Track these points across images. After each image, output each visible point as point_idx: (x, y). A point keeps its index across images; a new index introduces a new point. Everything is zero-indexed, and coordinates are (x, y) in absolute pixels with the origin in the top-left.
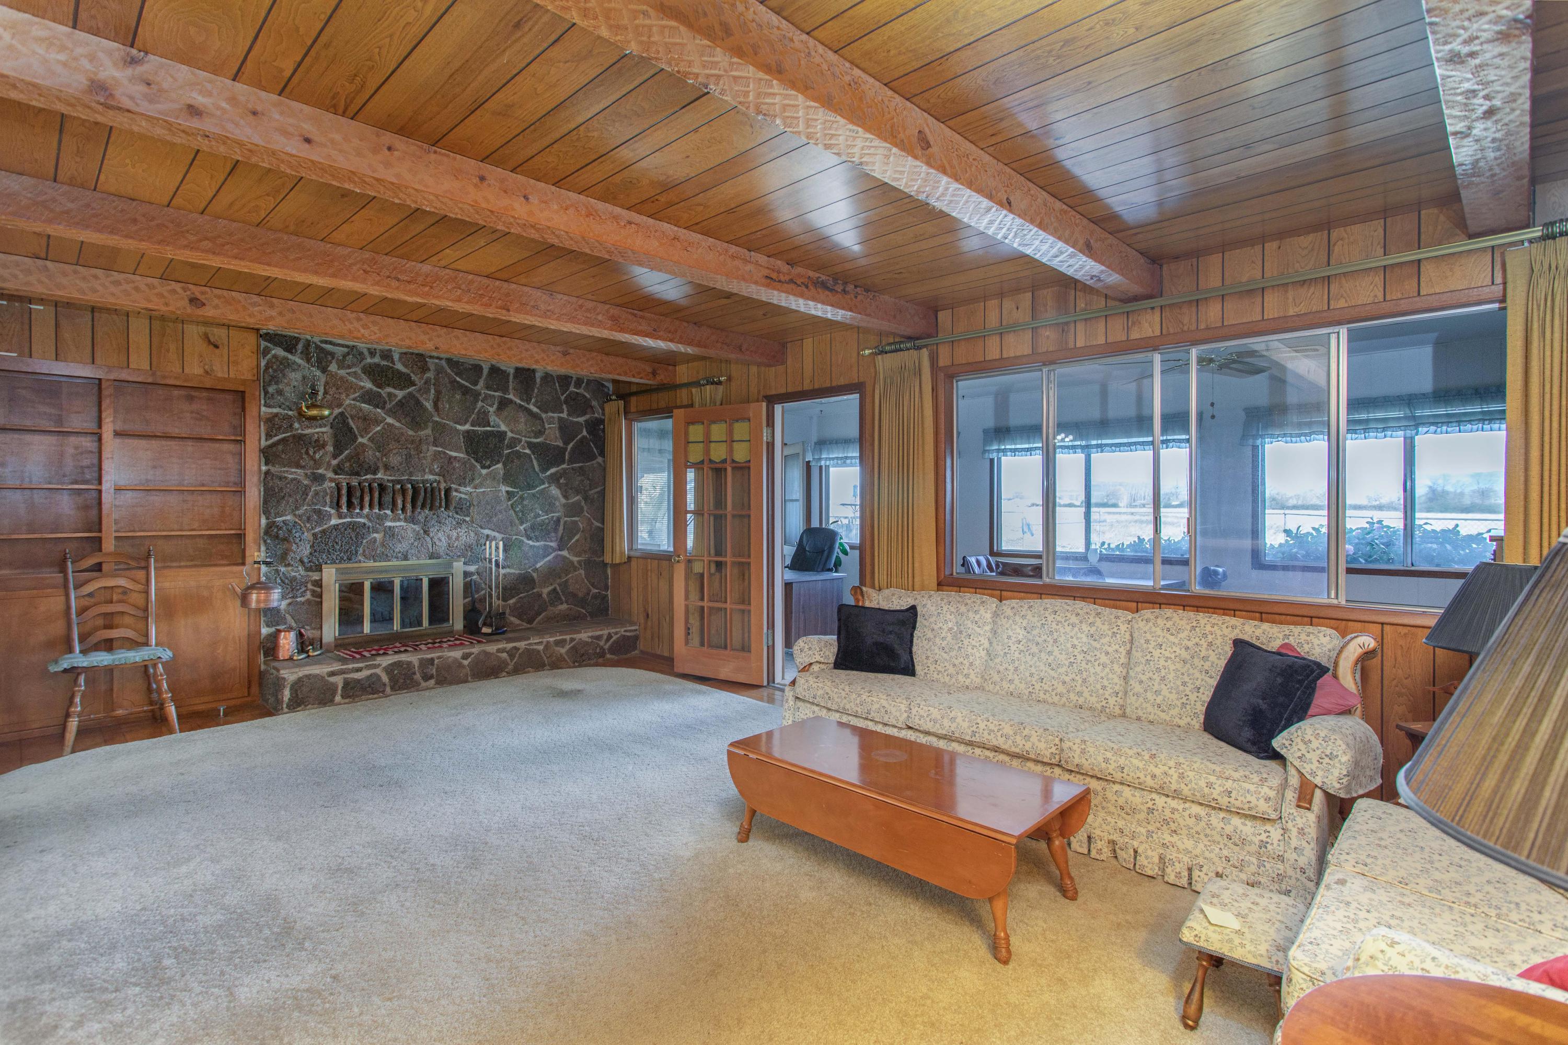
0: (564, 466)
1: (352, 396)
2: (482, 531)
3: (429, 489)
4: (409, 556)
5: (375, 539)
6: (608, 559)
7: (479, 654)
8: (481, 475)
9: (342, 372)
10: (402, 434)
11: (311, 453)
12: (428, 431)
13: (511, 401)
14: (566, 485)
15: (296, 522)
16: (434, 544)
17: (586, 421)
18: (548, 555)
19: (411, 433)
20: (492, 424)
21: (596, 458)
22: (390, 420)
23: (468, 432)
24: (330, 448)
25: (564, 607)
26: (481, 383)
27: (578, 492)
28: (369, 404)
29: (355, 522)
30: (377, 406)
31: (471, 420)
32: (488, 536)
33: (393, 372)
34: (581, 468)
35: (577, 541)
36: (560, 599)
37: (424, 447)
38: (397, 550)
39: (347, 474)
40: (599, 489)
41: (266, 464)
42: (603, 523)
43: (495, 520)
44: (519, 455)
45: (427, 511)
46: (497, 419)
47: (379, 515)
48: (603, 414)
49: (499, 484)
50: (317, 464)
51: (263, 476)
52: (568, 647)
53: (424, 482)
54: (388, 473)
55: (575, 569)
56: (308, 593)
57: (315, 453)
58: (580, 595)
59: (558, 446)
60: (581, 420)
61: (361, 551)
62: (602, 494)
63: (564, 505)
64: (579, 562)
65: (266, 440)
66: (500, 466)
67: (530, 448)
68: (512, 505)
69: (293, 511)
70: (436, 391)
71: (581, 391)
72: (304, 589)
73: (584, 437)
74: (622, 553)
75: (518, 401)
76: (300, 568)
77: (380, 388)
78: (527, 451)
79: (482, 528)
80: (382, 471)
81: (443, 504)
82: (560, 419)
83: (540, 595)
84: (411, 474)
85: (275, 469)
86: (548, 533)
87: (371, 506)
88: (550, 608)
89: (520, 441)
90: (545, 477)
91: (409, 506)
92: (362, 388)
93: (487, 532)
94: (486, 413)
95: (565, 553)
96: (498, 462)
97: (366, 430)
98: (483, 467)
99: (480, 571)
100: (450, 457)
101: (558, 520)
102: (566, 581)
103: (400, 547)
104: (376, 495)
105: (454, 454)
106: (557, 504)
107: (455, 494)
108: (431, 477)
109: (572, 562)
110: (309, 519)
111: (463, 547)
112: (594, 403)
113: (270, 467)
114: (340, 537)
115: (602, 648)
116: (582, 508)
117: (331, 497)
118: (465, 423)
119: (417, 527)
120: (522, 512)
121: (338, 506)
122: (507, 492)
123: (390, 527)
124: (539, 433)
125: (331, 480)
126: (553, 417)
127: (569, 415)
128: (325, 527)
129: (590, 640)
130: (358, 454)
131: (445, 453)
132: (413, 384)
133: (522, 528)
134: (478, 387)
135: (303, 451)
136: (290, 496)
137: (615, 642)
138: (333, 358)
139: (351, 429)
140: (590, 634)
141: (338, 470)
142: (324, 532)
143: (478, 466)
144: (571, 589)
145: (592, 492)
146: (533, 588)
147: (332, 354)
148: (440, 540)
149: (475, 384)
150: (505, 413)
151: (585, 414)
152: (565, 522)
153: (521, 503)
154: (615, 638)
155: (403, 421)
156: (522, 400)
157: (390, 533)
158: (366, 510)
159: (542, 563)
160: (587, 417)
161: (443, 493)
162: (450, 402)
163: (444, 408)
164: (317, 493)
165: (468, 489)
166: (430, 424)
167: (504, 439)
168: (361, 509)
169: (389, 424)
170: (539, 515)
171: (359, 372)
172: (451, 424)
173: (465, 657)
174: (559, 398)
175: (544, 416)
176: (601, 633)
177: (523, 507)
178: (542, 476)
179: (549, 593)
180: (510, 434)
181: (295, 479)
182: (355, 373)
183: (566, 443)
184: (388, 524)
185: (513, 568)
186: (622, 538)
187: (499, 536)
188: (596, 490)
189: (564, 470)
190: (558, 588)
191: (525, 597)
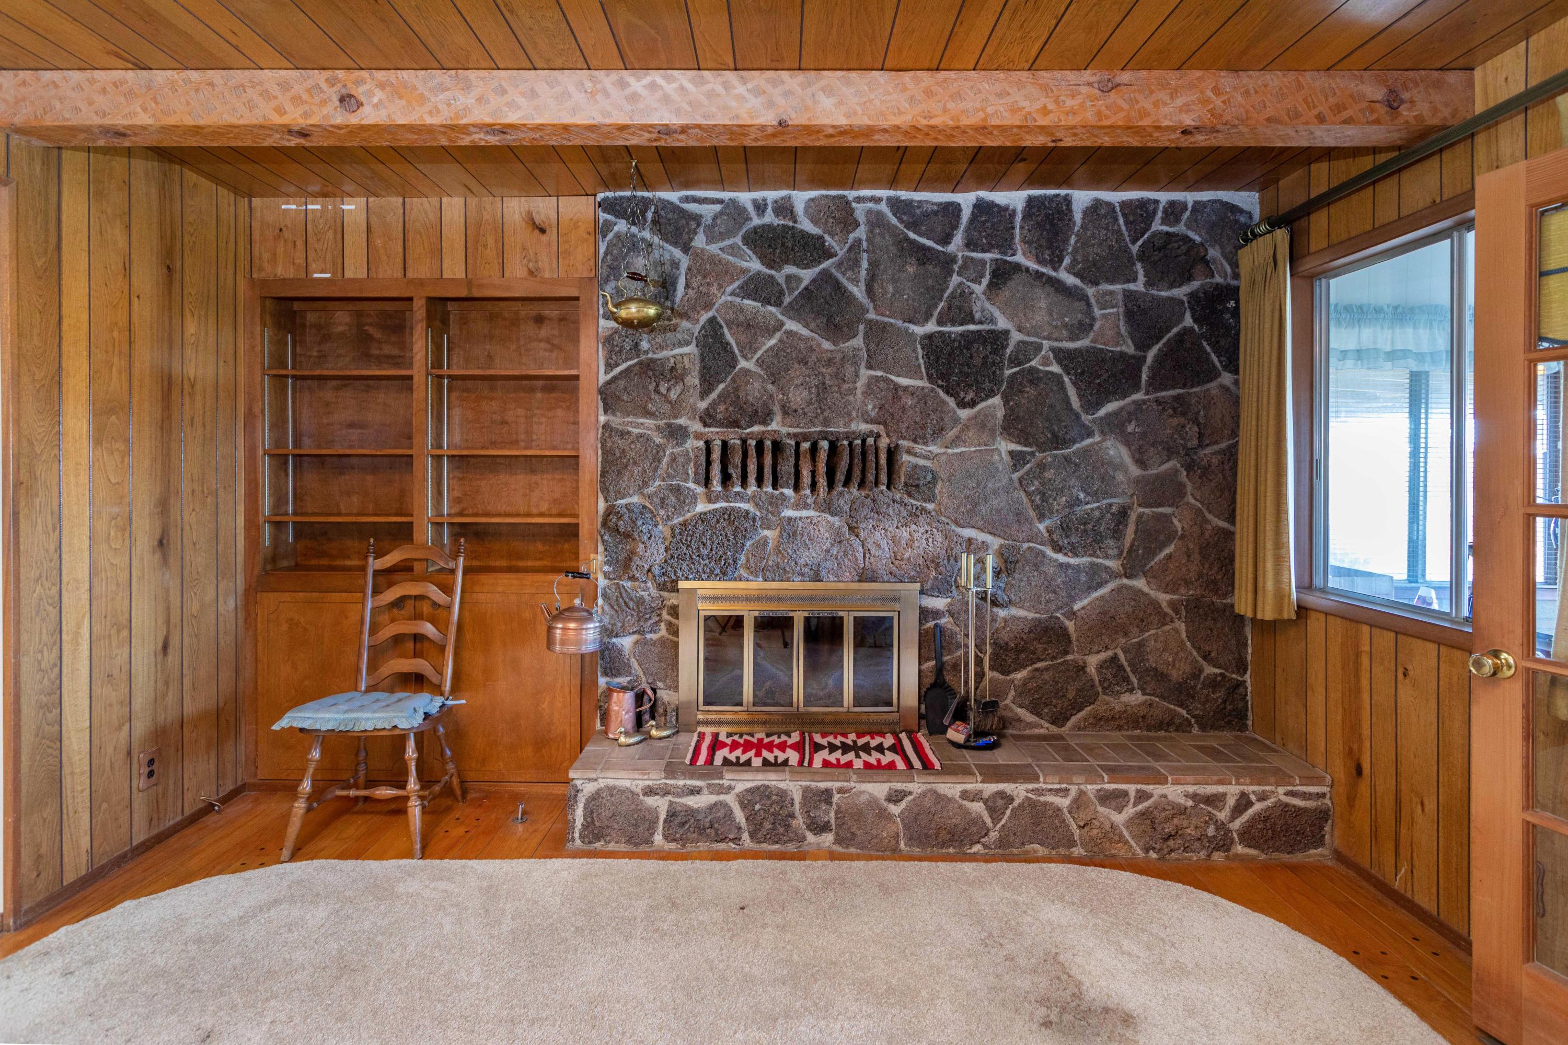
0: (1138, 396)
1: (730, 289)
2: (959, 530)
3: (858, 450)
4: (823, 574)
5: (765, 541)
6: (1243, 605)
7: (923, 795)
8: (956, 420)
9: (714, 248)
10: (811, 349)
11: (663, 389)
12: (858, 342)
13: (1017, 267)
14: (1143, 435)
15: (644, 507)
16: (866, 552)
17: (1192, 295)
18: (1100, 585)
19: (827, 345)
20: (977, 316)
21: (1218, 375)
22: (792, 325)
23: (930, 337)
24: (693, 380)
25: (1135, 698)
26: (958, 239)
27: (1170, 452)
28: (755, 300)
29: (733, 509)
30: (767, 301)
31: (936, 313)
32: (970, 541)
33: (793, 237)
34: (1177, 398)
35: (1170, 557)
36: (1127, 680)
37: (849, 370)
38: (801, 561)
39: (721, 425)
40: (1223, 445)
41: (606, 412)
42: (1232, 519)
43: (984, 509)
44: (1034, 377)
45: (854, 491)
46: (987, 305)
47: (772, 496)
48: (1236, 276)
49: (994, 439)
50: (676, 407)
51: (600, 431)
52: (1130, 811)
53: (848, 436)
54: (788, 421)
55: (1163, 619)
56: (663, 626)
57: (669, 390)
58: (1175, 675)
59: (1122, 355)
60: (1181, 292)
61: (742, 559)
62: (1231, 455)
63: (1138, 481)
64: (1171, 604)
65: (606, 373)
66: (996, 400)
67: (1060, 362)
68: (1020, 480)
69: (640, 488)
70: (870, 263)
71: (1180, 228)
72: (655, 619)
73: (1187, 331)
74: (1281, 596)
75: (1033, 265)
76: (650, 584)
77: (772, 268)
78: (1055, 368)
79: (957, 524)
80: (778, 417)
81: (884, 477)
82: (1128, 295)
83: (1081, 669)
84: (826, 422)
85: (617, 421)
86: (1098, 539)
87: (760, 481)
88: (1102, 697)
89: (1039, 348)
90: (1094, 421)
91: (822, 482)
92: (745, 271)
93: (968, 533)
94: (964, 295)
95: (1140, 583)
96: (991, 394)
97: (749, 348)
98: (962, 404)
99: (955, 609)
100: (897, 387)
101: (1123, 513)
102: (1140, 645)
103: (809, 556)
104: (768, 460)
105: (904, 381)
106: (1120, 477)
107: (905, 458)
108: (864, 427)
109: (1155, 604)
110: (663, 501)
111: (921, 561)
112: (1213, 253)
113: (611, 418)
114: (708, 534)
115: (1220, 826)
116: (1182, 486)
117: (697, 466)
118: (926, 320)
119: (836, 521)
120: (1043, 494)
121: (707, 482)
122: (1011, 453)
123: (789, 519)
124: (1084, 328)
125: (698, 436)
126: (1111, 293)
127: (1149, 284)
128: (688, 515)
129: (1190, 803)
130: (737, 389)
131: (887, 380)
132: (829, 254)
133: (1041, 527)
134: (951, 248)
135: (652, 387)
136: (635, 463)
137: (1259, 818)
138: (699, 225)
139: (726, 346)
140: (1191, 789)
141: (707, 418)
142: (684, 524)
143: (951, 402)
144: (1152, 661)
145: (1208, 450)
146: (1066, 653)
147: (697, 218)
148: (879, 546)
149: (946, 239)
150: (1006, 293)
151: (1190, 279)
152: (1140, 516)
153: (1040, 477)
154: (1258, 807)
155: (813, 325)
156: (1040, 262)
157: (790, 530)
158: (752, 488)
159: (1085, 602)
160: (1195, 285)
161: (883, 457)
162: (895, 281)
163: (885, 292)
164: (674, 459)
165: (932, 448)
166: (861, 327)
167: (1004, 347)
168: (744, 484)
169: (789, 333)
170: (1078, 502)
171: (740, 244)
172: (899, 323)
173: (895, 797)
174: (1127, 250)
175: (1091, 291)
176: (1220, 789)
177: (1043, 484)
178: (1086, 418)
179: (1100, 667)
180: (1016, 337)
181: (642, 436)
182: (732, 247)
183: (1143, 346)
184: (788, 513)
185: (1022, 607)
186: (1280, 560)
187: (995, 542)
188: (1216, 448)
189: (1138, 404)
190: (1122, 656)
191: (1047, 669)
